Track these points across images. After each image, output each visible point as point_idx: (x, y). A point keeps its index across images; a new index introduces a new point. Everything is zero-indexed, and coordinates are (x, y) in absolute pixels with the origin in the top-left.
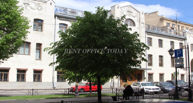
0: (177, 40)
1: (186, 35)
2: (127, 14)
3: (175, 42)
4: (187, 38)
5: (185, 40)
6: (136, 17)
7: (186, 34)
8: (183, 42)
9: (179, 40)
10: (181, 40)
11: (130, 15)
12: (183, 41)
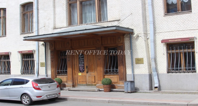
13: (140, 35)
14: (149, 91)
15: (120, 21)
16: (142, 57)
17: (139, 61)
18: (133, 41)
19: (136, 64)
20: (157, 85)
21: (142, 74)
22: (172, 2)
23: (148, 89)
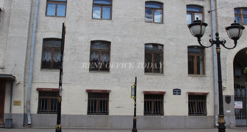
13: (20, 83)
14: (23, 127)
15: (4, 69)
16: (20, 100)
17: (17, 103)
18: (14, 87)
19: (14, 105)
20: (29, 123)
21: (18, 114)
22: (46, 60)
23: (23, 126)
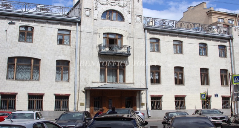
0: (213, 40)
1: (232, 33)
2: (108, 3)
3: (208, 44)
4: (233, 38)
5: (229, 41)
6: (126, 7)
7: (232, 31)
8: (227, 44)
9: (218, 41)
10: (221, 41)
11: (113, 4)
12: (226, 42)
17: (143, 104)
